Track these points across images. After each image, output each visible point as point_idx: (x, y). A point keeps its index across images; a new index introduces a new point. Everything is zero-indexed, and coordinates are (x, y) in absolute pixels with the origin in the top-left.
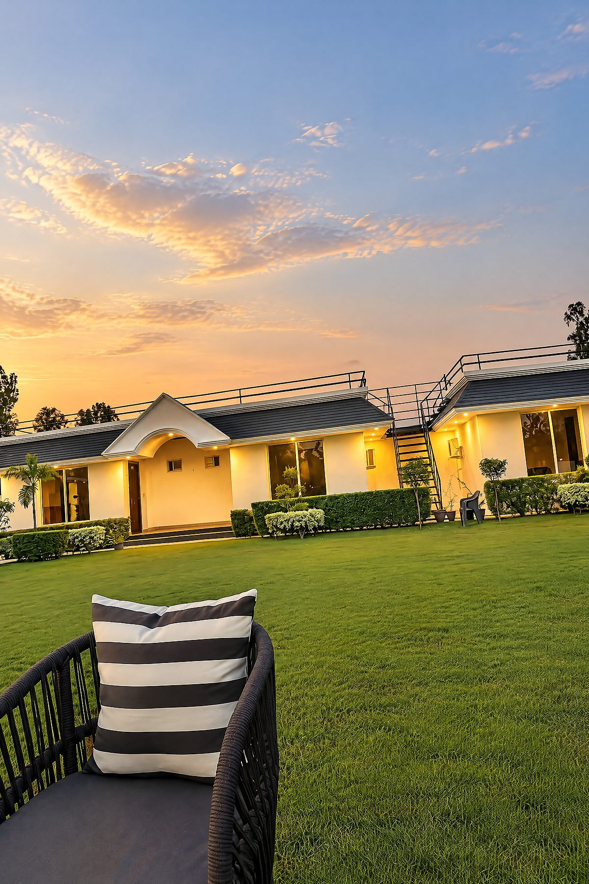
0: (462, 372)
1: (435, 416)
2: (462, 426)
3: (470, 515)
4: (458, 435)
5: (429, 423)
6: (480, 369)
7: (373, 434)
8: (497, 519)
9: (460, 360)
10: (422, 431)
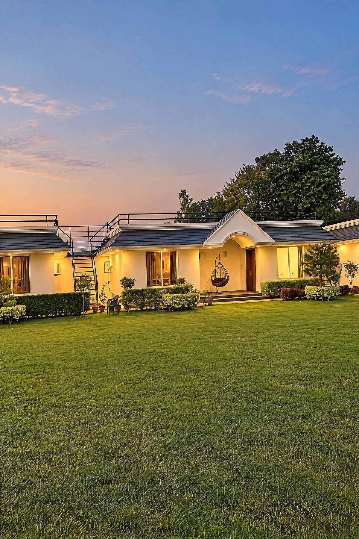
0: (118, 225)
1: (99, 247)
2: (113, 256)
3: (112, 309)
4: (110, 259)
5: (95, 251)
6: (128, 224)
7: (60, 255)
8: (127, 311)
9: (118, 217)
10: (90, 256)
